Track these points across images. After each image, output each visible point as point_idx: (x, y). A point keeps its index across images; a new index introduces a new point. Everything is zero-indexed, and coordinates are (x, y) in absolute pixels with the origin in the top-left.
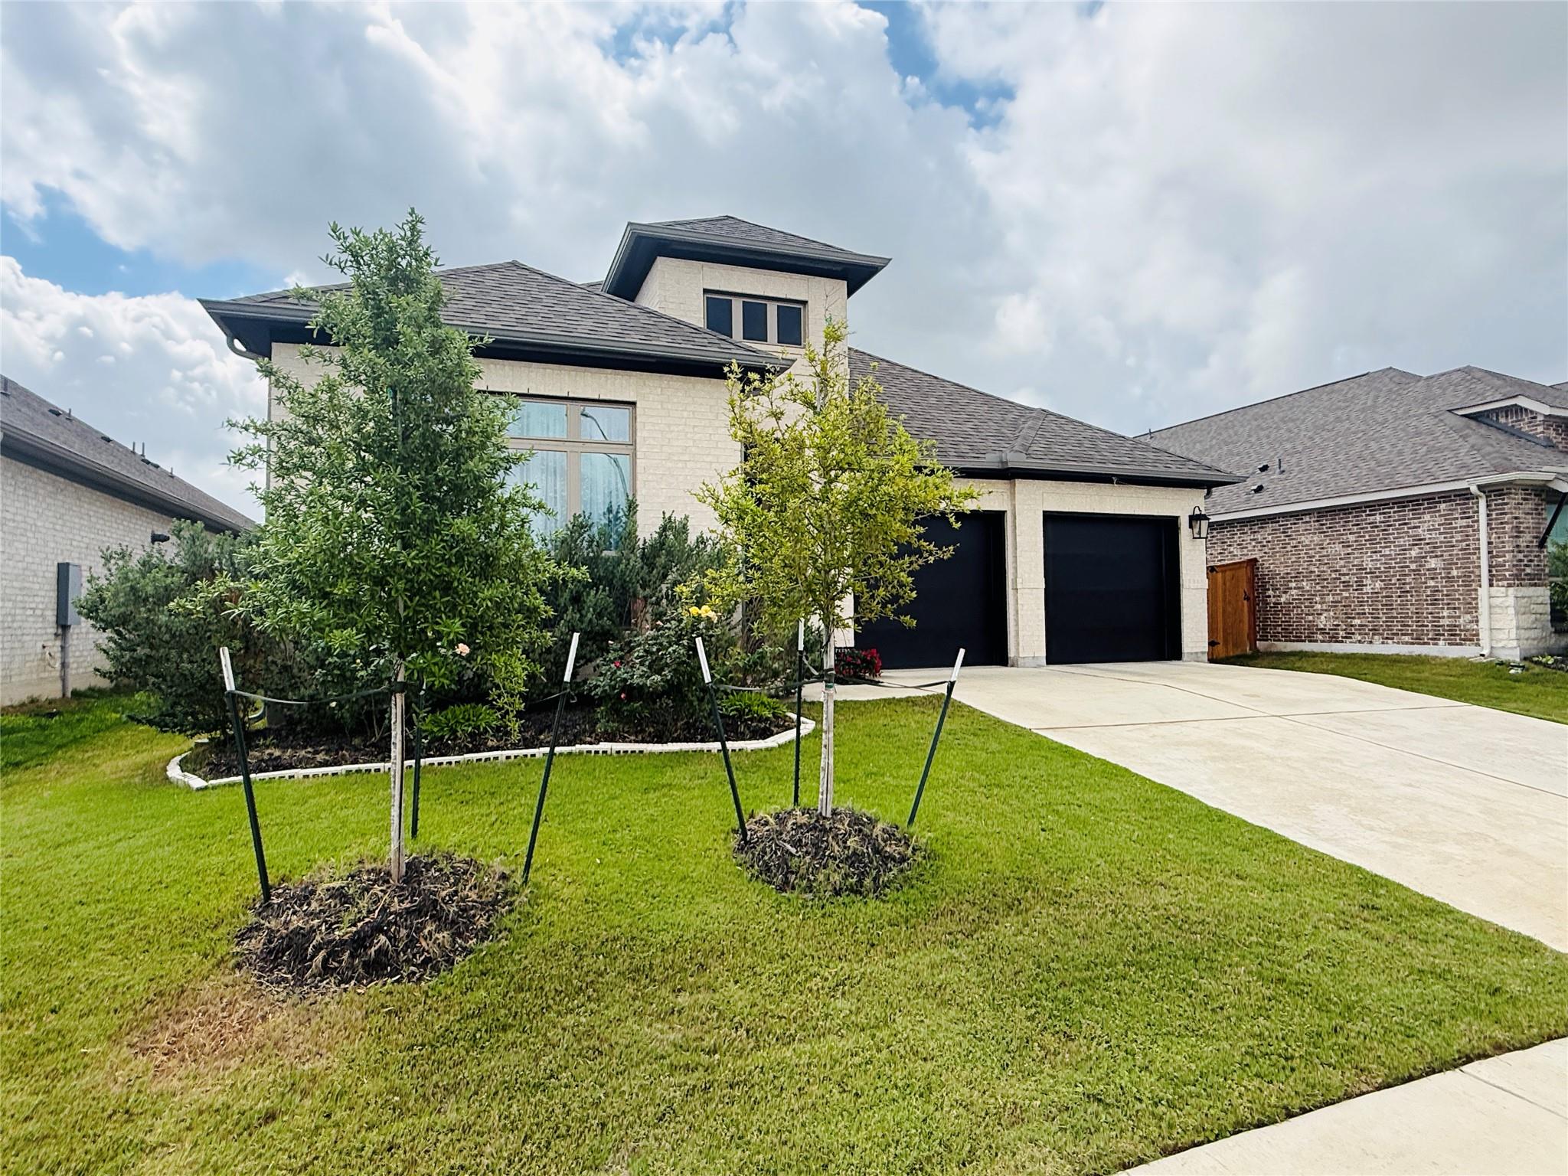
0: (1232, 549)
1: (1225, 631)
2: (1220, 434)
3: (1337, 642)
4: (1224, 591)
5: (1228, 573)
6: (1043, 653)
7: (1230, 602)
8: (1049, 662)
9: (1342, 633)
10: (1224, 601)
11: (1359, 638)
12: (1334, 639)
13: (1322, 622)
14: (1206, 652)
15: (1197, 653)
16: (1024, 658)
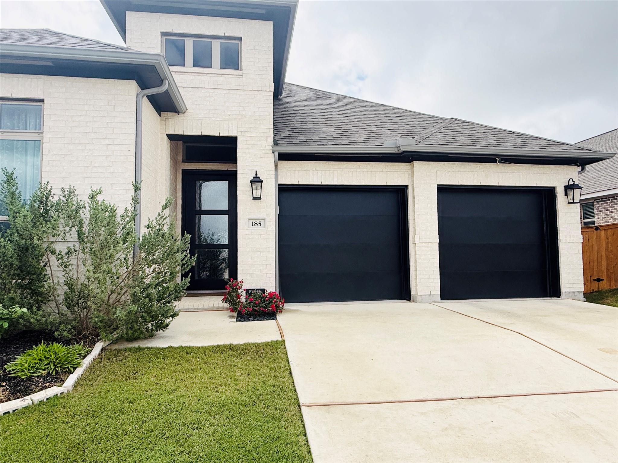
0: (613, 214)
1: (608, 270)
2: (608, 143)
4: (607, 243)
5: (609, 231)
6: (437, 291)
7: (612, 251)
8: (442, 298)
10: (607, 250)
14: (582, 292)
15: (574, 292)
16: (421, 295)
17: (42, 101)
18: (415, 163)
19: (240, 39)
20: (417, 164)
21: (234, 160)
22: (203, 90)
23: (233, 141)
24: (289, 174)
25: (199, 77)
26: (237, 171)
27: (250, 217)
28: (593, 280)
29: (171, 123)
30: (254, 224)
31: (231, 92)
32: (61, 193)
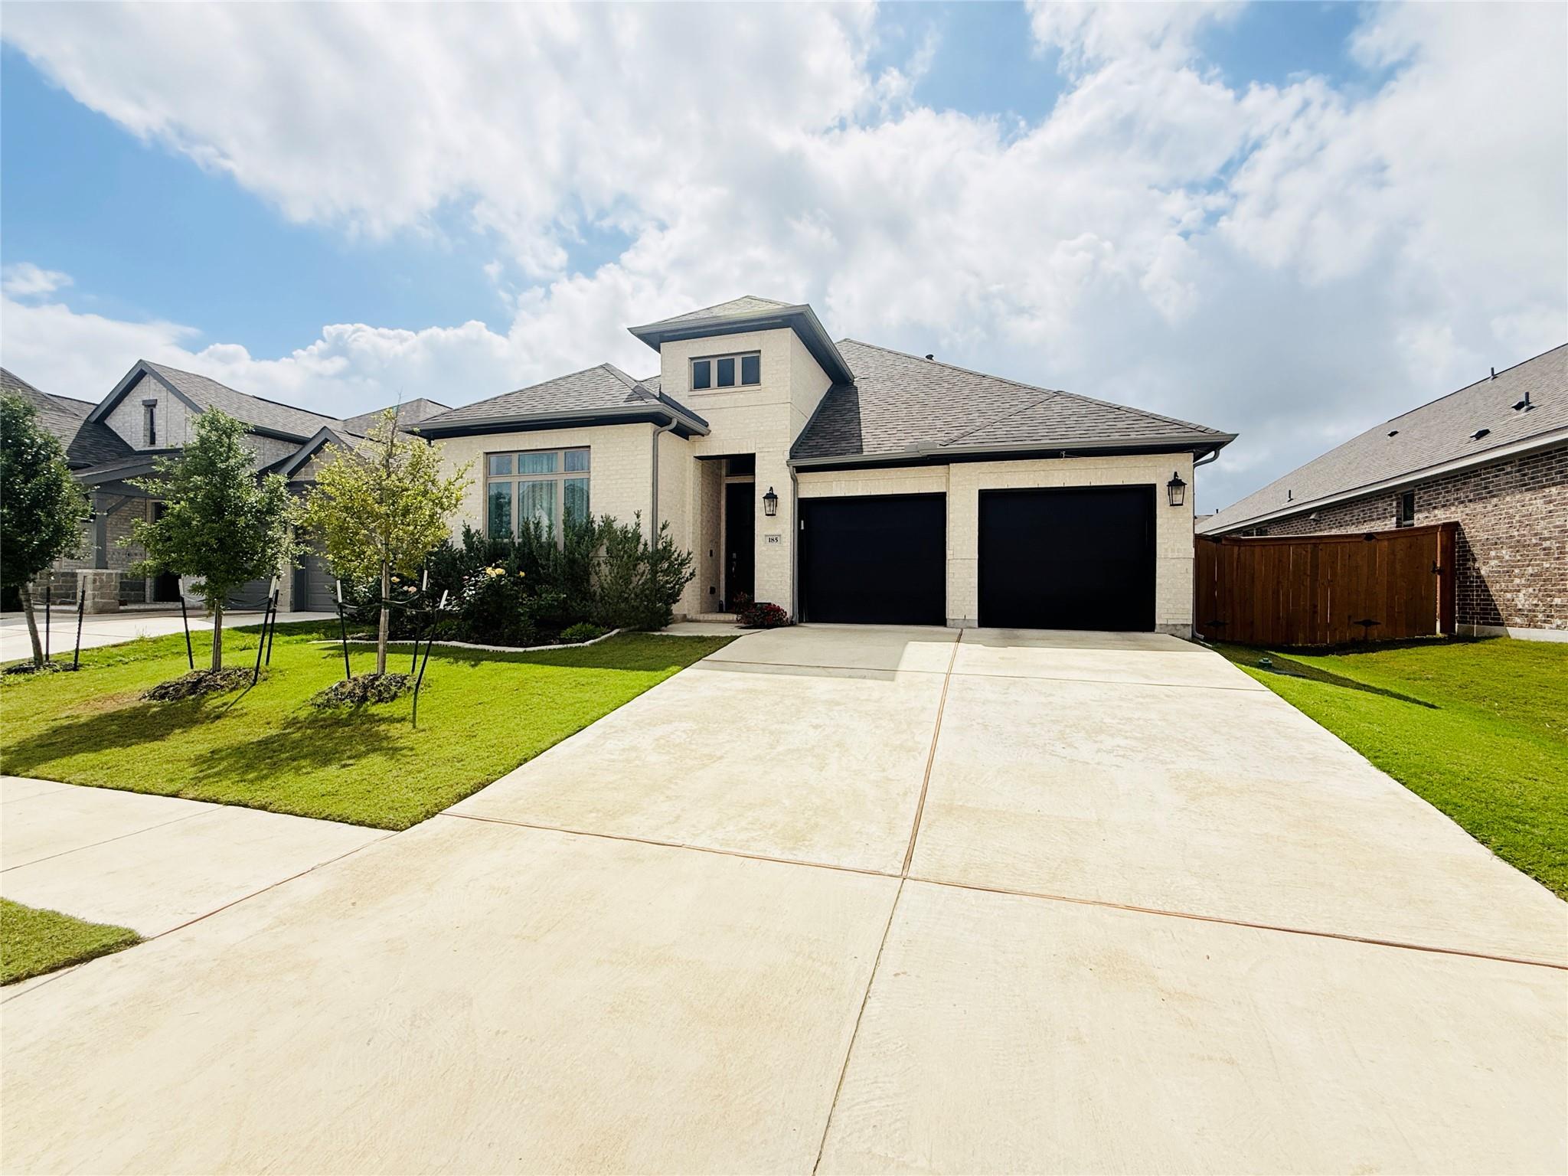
1: (1390, 609)
3: (1535, 627)
5: (1399, 540)
6: (974, 615)
7: (1403, 576)
8: (981, 625)
9: (1540, 616)
11: (1559, 622)
12: (1532, 623)
13: (1521, 601)
14: (1189, 625)
15: (1175, 625)
16: (953, 620)
17: (589, 447)
18: (951, 465)
19: (759, 351)
20: (955, 467)
21: (753, 473)
22: (725, 410)
23: (753, 456)
24: (811, 487)
25: (722, 398)
26: (754, 483)
27: (766, 533)
28: (1356, 623)
29: (697, 445)
30: (771, 540)
31: (751, 408)
32: (601, 519)
